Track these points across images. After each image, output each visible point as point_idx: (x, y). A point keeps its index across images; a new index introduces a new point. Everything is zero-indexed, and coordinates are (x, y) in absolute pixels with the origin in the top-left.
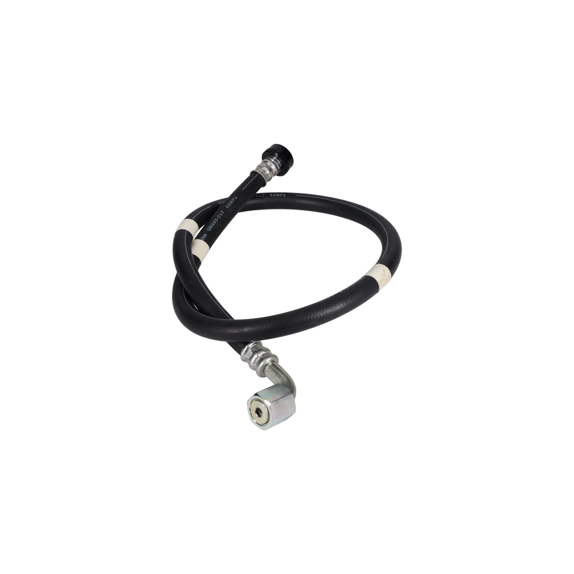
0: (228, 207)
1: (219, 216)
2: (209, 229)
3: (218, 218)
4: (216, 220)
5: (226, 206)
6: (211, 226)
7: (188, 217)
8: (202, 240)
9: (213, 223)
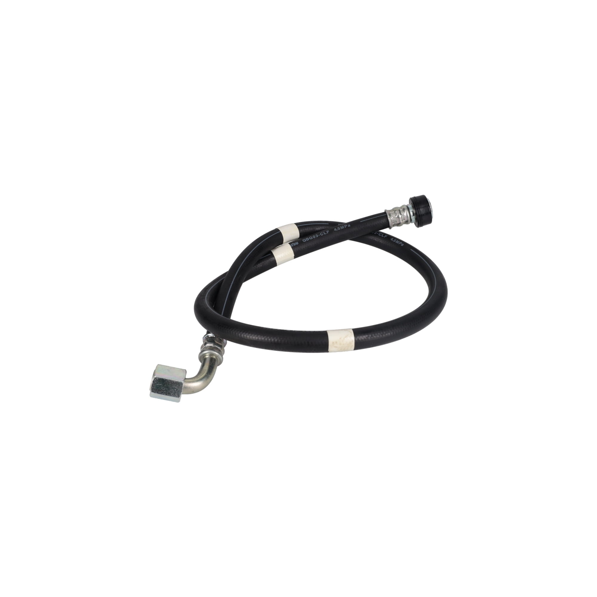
0: (336, 230)
1: (322, 234)
2: (304, 240)
3: (319, 235)
4: (317, 235)
5: (335, 229)
6: (308, 239)
7: (297, 224)
8: (291, 246)
9: (312, 237)
